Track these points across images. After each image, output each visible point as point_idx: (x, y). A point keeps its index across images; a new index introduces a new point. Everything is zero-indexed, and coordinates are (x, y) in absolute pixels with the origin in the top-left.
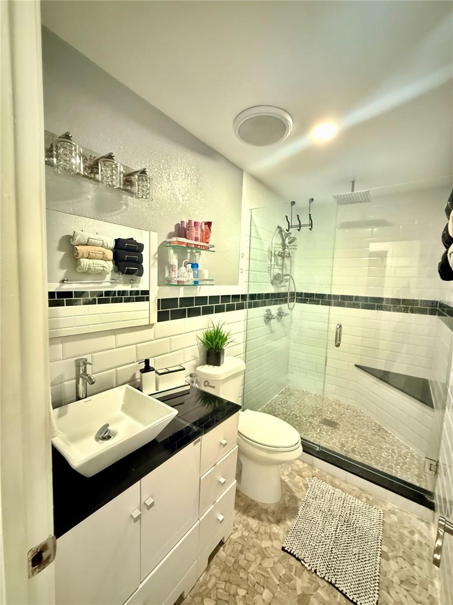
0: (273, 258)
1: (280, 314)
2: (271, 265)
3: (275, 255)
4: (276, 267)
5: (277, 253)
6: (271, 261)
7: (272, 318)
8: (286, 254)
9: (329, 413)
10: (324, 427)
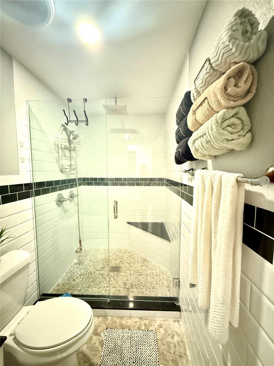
0: (60, 151)
1: (72, 196)
2: (59, 157)
3: (61, 148)
4: (64, 158)
5: (63, 146)
6: (58, 153)
7: (63, 201)
8: (72, 148)
9: (114, 260)
10: (112, 274)
